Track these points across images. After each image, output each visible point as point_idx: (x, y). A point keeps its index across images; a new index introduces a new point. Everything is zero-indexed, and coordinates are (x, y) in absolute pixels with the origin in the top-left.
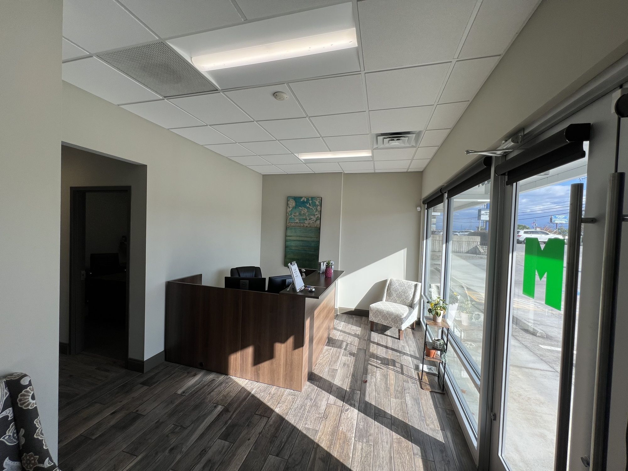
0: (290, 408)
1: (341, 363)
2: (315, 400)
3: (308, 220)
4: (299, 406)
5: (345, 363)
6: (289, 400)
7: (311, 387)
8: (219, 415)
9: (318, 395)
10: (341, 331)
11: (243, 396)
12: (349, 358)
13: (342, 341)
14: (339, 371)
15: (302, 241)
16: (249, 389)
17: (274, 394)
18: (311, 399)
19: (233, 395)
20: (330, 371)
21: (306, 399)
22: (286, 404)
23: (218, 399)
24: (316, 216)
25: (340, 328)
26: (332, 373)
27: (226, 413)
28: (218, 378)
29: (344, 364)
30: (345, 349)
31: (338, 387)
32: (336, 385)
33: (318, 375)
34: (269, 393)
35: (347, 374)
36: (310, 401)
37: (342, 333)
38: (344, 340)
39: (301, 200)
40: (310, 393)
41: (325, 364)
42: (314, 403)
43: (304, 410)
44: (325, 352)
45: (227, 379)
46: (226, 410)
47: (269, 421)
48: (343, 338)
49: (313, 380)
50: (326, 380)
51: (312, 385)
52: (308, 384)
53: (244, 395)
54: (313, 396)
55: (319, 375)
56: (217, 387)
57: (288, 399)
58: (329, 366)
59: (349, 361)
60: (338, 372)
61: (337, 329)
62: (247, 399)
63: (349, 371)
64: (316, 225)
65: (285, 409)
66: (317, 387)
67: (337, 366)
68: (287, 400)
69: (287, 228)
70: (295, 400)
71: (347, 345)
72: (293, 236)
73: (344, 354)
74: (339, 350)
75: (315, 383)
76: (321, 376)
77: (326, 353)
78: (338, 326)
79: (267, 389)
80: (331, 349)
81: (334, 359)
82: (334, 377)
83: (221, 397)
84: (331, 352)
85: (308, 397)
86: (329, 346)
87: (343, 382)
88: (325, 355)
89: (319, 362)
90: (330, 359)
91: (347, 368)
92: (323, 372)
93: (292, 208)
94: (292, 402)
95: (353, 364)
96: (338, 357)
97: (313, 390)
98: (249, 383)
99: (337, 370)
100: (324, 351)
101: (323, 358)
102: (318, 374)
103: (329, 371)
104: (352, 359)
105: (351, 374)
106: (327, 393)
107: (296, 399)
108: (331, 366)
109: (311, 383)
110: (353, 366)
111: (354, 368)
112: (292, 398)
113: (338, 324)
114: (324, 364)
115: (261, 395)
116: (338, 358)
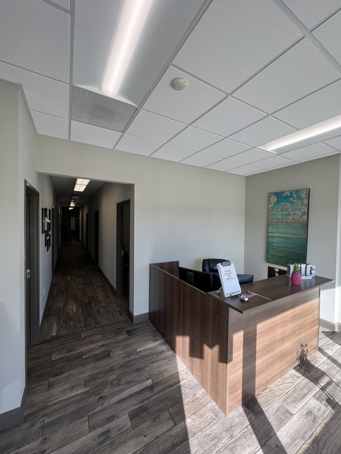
0: (201, 430)
1: (304, 407)
2: (235, 441)
3: (292, 215)
4: (213, 434)
5: (311, 411)
6: (207, 417)
7: (242, 418)
8: (144, 389)
9: (244, 436)
10: (329, 357)
11: (172, 382)
12: (323, 406)
13: (324, 374)
14: (294, 418)
15: (285, 238)
16: (181, 377)
17: (197, 399)
18: (231, 436)
19: (166, 375)
20: (282, 410)
21: (226, 431)
22: (201, 420)
23: (154, 372)
24: (302, 211)
25: (330, 353)
26: (282, 415)
27: (150, 391)
28: (168, 351)
29: (309, 413)
30: (323, 389)
31: (279, 445)
32: (277, 439)
33: (260, 406)
34: (194, 393)
35: (306, 433)
36: (230, 438)
37: (329, 361)
38: (327, 373)
39: (284, 195)
40: (236, 425)
41: (279, 396)
42: (232, 445)
43: (215, 445)
44: (288, 378)
45: (173, 356)
46: (151, 388)
47: (173, 429)
48: (328, 370)
49: (249, 409)
50: (268, 421)
51: (244, 414)
52: (241, 411)
53: (174, 381)
54: (237, 433)
55: (262, 407)
56: (161, 360)
57: (208, 415)
58: (283, 402)
59: (321, 412)
60: (291, 419)
61: (323, 351)
62: (173, 388)
63: (311, 429)
64: (301, 221)
65: (196, 426)
66: (248, 423)
67: (295, 407)
68: (206, 416)
69: (268, 225)
70: (213, 422)
71: (329, 384)
72: (275, 233)
73: (317, 395)
74: (312, 384)
75: (251, 415)
76: (264, 409)
77: (288, 380)
78: (328, 349)
79: (195, 388)
80: (299, 377)
81: (295, 394)
82: (282, 422)
83: (157, 371)
84: (298, 382)
85: (229, 429)
86: (298, 371)
87: (292, 442)
88: (285, 382)
89: (271, 387)
90: (290, 392)
91: (311, 423)
92: (270, 406)
93: (273, 204)
94: (208, 423)
95: (325, 421)
96: (305, 395)
97: (241, 424)
98: (185, 371)
99: (292, 414)
100: (287, 375)
101: (280, 385)
102: (260, 404)
103: (278, 409)
104: (328, 412)
105: (313, 436)
106: (257, 443)
107: (215, 422)
108: (286, 402)
109: (245, 411)
110: (323, 424)
111: (324, 428)
112: (212, 417)
113: (329, 345)
114: (277, 394)
115: (186, 391)
116: (304, 397)
